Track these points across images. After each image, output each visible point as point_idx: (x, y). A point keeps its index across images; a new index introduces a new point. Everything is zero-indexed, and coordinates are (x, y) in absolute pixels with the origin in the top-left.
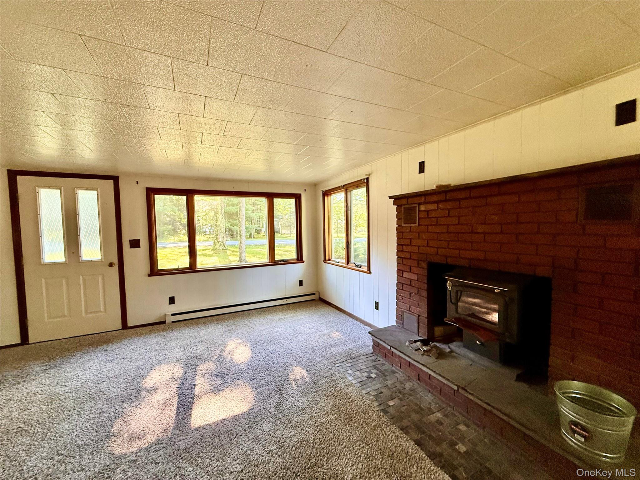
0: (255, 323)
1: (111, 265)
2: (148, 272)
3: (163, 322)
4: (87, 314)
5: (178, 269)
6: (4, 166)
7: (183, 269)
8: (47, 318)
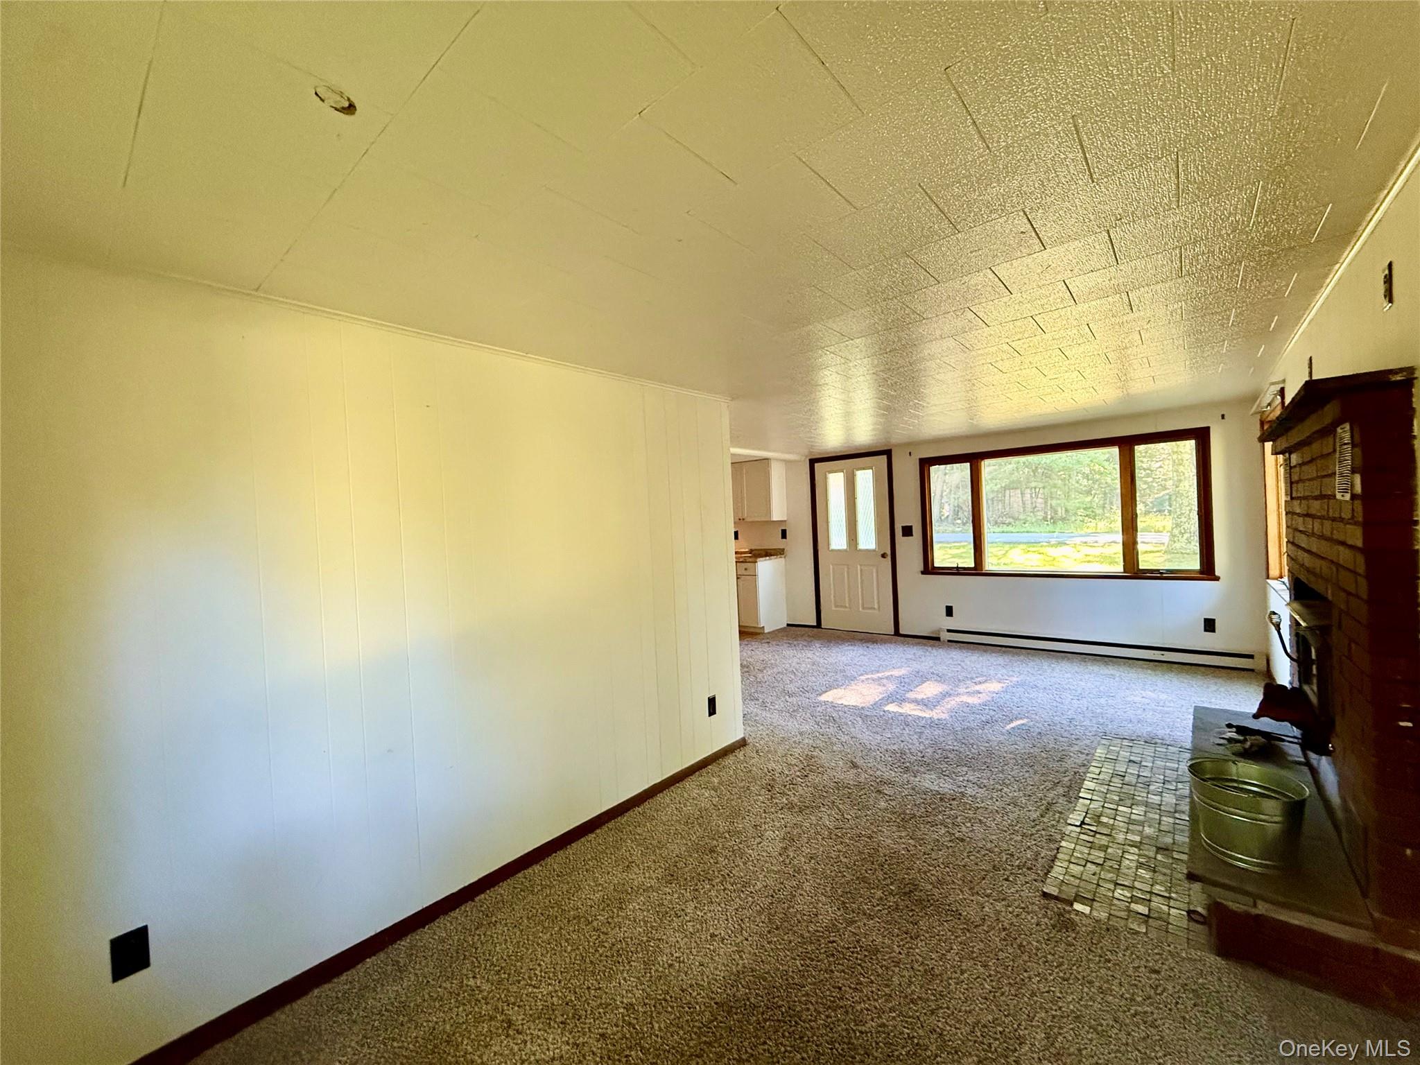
1: (884, 556)
2: (922, 568)
3: (938, 639)
4: (863, 608)
5: (957, 568)
6: (806, 457)
7: (965, 569)
8: (833, 606)
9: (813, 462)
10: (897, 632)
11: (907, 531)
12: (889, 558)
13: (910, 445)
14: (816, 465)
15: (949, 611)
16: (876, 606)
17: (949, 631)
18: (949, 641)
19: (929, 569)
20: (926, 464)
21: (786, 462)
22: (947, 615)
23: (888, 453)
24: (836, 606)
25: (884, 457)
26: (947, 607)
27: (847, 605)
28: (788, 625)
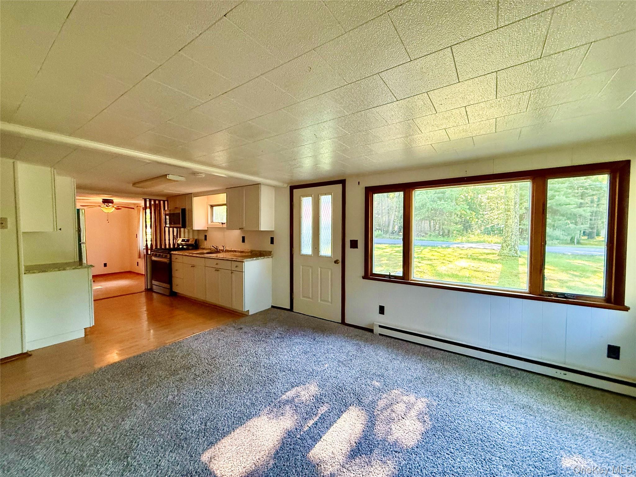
0: (473, 388)
1: (336, 262)
2: (363, 274)
3: (371, 331)
4: (321, 300)
5: (390, 276)
6: (288, 184)
7: (396, 277)
8: (301, 296)
9: (292, 188)
10: (343, 322)
11: (354, 244)
12: (340, 264)
13: (360, 175)
14: (294, 190)
15: (382, 310)
16: (330, 300)
17: (380, 326)
18: (380, 334)
19: (368, 275)
20: (370, 191)
21: (275, 187)
22: (380, 313)
23: (343, 182)
24: (304, 297)
25: (340, 186)
26: (380, 306)
27: (311, 297)
28: (273, 307)
